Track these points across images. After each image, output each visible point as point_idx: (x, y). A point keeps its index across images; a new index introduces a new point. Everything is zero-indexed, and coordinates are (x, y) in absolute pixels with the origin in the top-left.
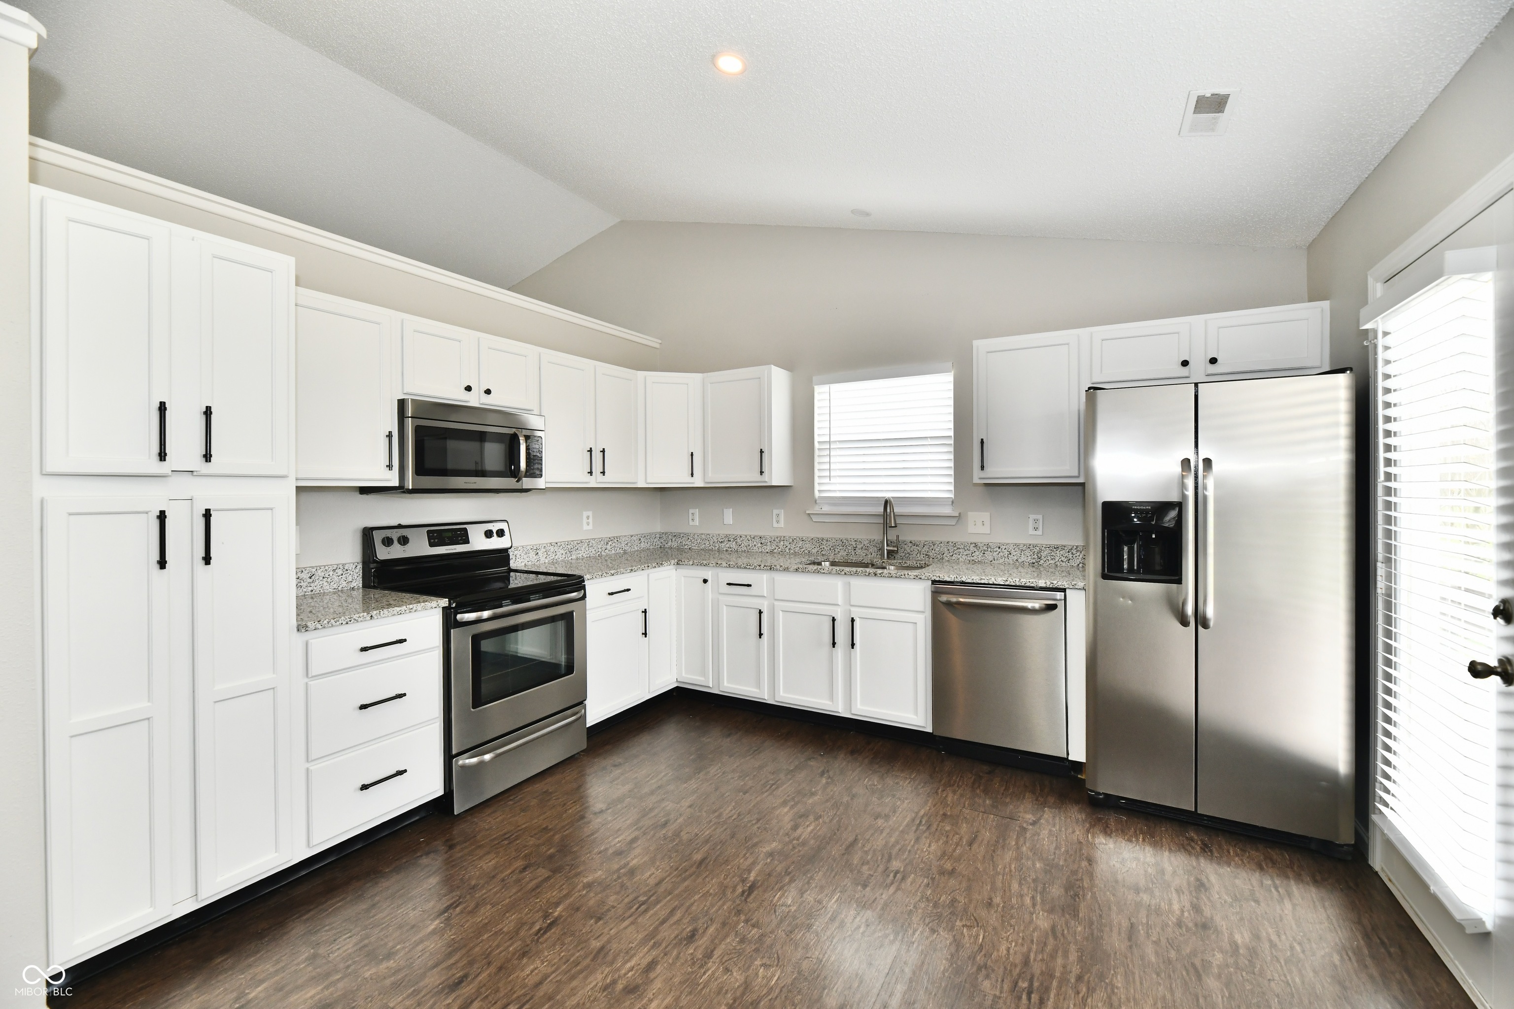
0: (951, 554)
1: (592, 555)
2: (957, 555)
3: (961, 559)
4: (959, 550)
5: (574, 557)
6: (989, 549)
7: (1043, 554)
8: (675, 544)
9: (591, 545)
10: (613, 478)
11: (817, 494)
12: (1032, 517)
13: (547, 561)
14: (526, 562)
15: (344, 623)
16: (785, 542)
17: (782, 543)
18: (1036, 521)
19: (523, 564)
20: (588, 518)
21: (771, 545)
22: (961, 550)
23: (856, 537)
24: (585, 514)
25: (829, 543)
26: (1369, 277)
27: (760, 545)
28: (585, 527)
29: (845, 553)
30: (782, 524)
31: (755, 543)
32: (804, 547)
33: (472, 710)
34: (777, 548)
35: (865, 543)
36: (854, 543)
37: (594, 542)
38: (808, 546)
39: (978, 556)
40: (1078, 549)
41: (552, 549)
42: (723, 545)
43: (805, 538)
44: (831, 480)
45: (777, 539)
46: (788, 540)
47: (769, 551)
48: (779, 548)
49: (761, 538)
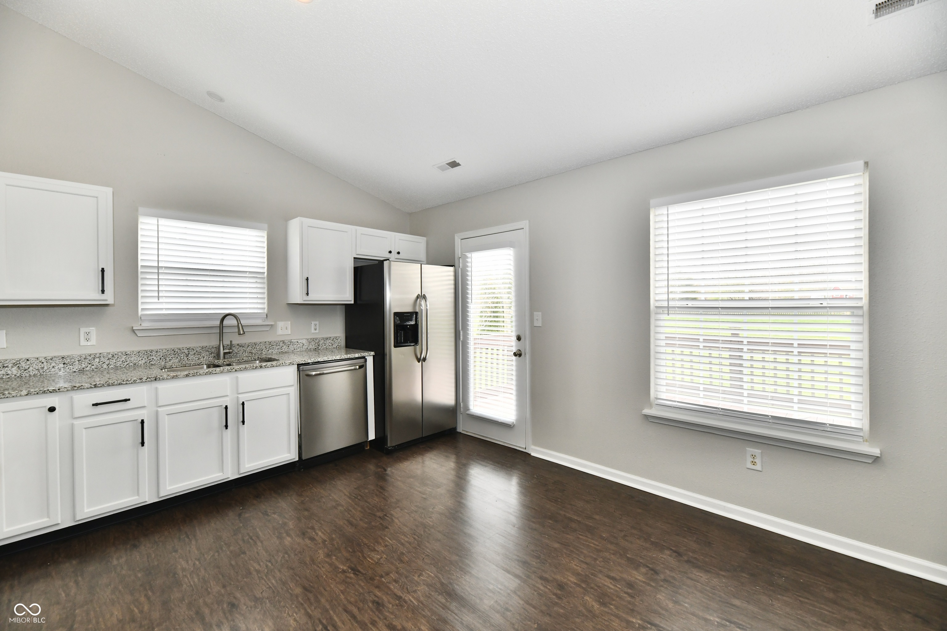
0: (268, 350)
2: (272, 350)
3: (274, 352)
4: (273, 347)
6: (292, 344)
7: (321, 343)
11: (140, 313)
12: (313, 323)
16: (101, 358)
17: (97, 360)
18: (315, 325)
21: (80, 364)
22: (274, 346)
23: (188, 346)
25: (159, 353)
26: (455, 236)
27: (62, 365)
30: (93, 341)
31: (53, 364)
32: (128, 360)
34: (90, 365)
35: (198, 350)
36: (186, 351)
38: (134, 359)
39: (285, 349)
40: (337, 338)
43: (129, 352)
44: (158, 300)
45: (88, 357)
46: (105, 356)
47: (77, 371)
48: (93, 365)
49: (63, 358)
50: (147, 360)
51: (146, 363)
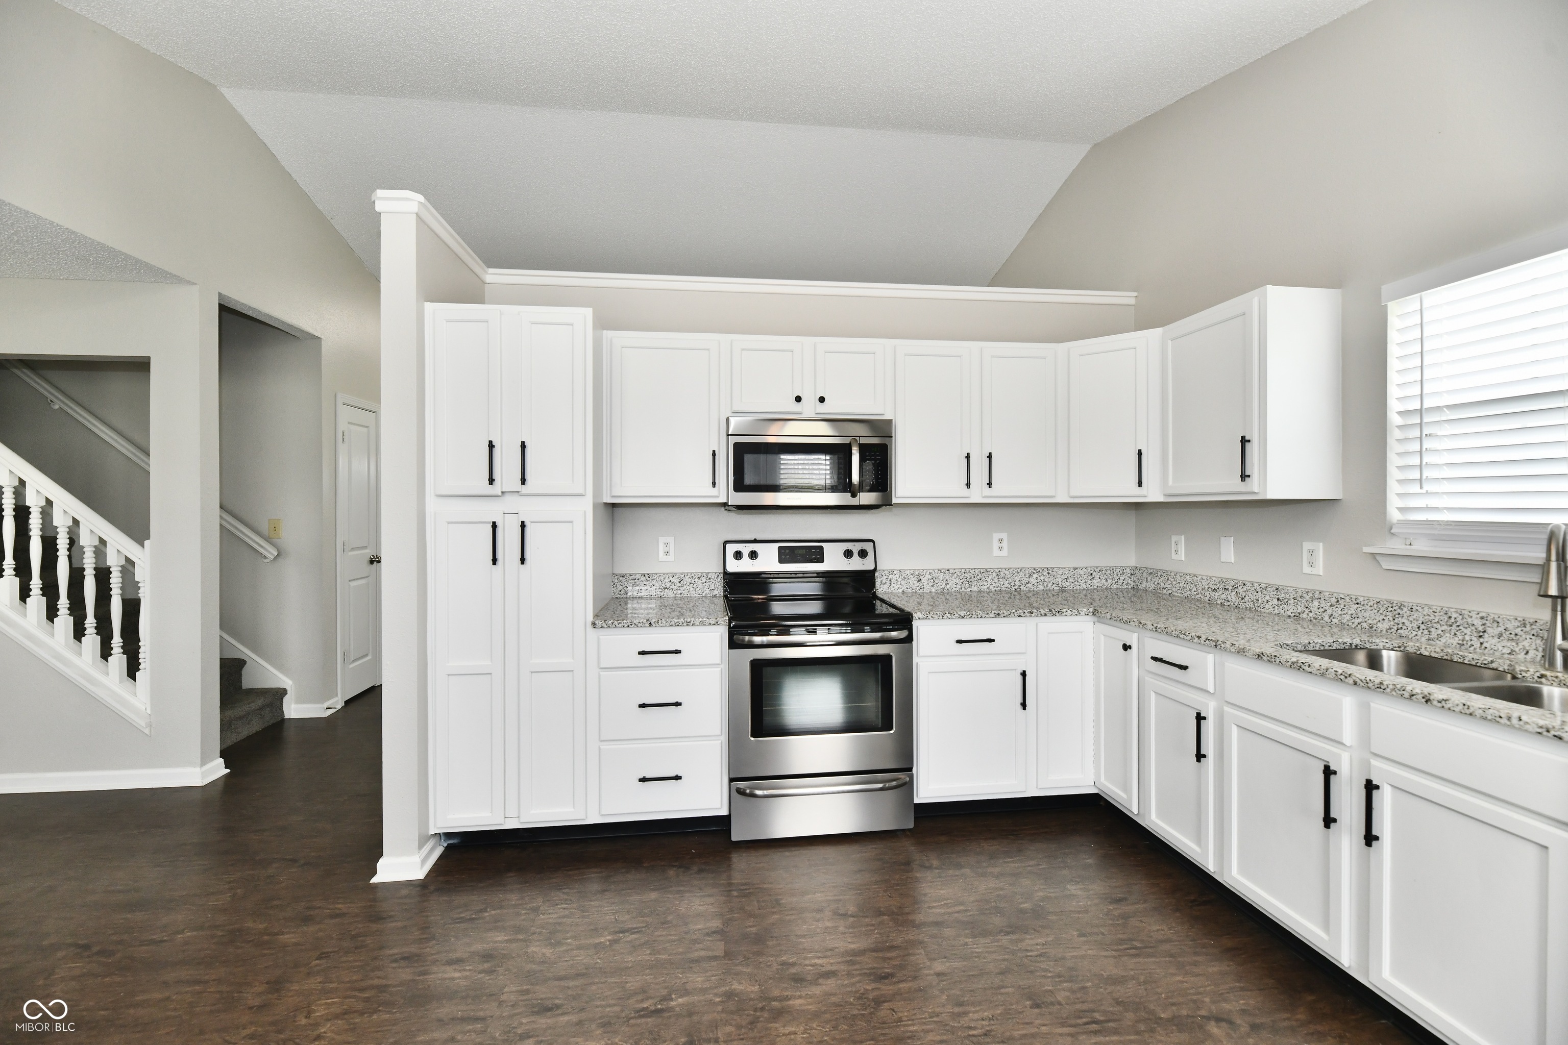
1: (1004, 589)
5: (975, 589)
8: (1151, 586)
9: (1002, 575)
10: (1003, 491)
11: (1394, 515)
13: (933, 590)
14: (904, 588)
15: (626, 626)
16: (1322, 601)
17: (1316, 603)
19: (900, 591)
20: (1000, 541)
21: (1296, 605)
23: (1482, 610)
24: (996, 536)
25: (1415, 615)
27: (1276, 602)
28: (996, 552)
29: (1455, 641)
30: (1320, 569)
31: (1267, 598)
32: (1360, 615)
33: (752, 739)
34: (1307, 611)
37: (1007, 572)
38: (1370, 616)
41: (941, 576)
42: (1217, 594)
43: (1361, 599)
44: (1421, 488)
45: (1304, 595)
46: (1327, 599)
47: (1292, 615)
48: (1311, 612)
49: (1277, 589)
50: (1392, 623)
51: (1390, 629)
